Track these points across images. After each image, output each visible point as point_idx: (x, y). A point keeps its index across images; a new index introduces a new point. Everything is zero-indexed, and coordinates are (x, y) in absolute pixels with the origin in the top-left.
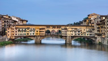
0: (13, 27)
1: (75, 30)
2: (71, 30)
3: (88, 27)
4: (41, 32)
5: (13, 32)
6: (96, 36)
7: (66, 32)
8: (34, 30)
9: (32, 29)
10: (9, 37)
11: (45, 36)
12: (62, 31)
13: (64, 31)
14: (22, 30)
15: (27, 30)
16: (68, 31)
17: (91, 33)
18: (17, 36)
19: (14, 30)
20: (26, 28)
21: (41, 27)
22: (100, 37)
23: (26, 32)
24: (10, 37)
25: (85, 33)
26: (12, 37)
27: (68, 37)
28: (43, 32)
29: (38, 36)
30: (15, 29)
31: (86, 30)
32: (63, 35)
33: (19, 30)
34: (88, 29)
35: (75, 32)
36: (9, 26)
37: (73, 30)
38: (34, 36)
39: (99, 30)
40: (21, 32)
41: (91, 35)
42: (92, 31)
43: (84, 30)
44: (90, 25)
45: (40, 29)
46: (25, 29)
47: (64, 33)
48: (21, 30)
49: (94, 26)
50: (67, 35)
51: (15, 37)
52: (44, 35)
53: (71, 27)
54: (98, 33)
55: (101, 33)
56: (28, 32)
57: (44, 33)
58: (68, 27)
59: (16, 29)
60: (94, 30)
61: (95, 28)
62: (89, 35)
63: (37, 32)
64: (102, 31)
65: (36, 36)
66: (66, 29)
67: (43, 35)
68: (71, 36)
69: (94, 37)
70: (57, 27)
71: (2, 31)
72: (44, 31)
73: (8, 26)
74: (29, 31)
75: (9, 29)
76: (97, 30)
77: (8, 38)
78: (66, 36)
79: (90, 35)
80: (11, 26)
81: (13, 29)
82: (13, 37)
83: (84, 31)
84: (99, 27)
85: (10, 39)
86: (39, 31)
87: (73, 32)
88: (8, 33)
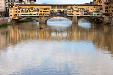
0: (16, 7)
1: (82, 10)
2: (77, 9)
3: (96, 7)
4: (45, 12)
5: (16, 12)
6: (104, 16)
7: (72, 12)
8: (38, 10)
9: (36, 9)
11: (50, 16)
12: (68, 11)
13: (70, 11)
14: (26, 10)
15: (30, 10)
16: (74, 11)
17: (98, 13)
18: (20, 17)
20: (30, 8)
21: (45, 7)
22: (108, 17)
23: (29, 12)
24: (13, 17)
25: (92, 13)
27: (74, 17)
28: (47, 12)
29: (42, 16)
31: (93, 10)
32: (69, 15)
33: (22, 10)
34: (96, 9)
35: (82, 12)
36: (12, 6)
37: (79, 9)
38: (38, 17)
39: (108, 10)
40: (24, 12)
41: (99, 15)
42: (99, 11)
43: (92, 10)
44: (99, 4)
45: (45, 9)
46: (29, 10)
47: (70, 13)
48: (24, 10)
49: (102, 5)
50: (73, 15)
51: (18, 17)
52: (49, 15)
53: (77, 7)
54: (107, 13)
55: (109, 12)
56: (32, 13)
57: (49, 13)
58: (74, 7)
59: (19, 9)
60: (101, 9)
61: (103, 8)
62: (96, 15)
63: (41, 12)
64: (110, 10)
65: (40, 16)
66: (72, 9)
67: (48, 15)
68: (77, 17)
69: (102, 17)
70: (63, 7)
71: (5, 11)
72: (49, 11)
73: (10, 6)
74: (32, 11)
75: (11, 9)
76: (105, 9)
77: (10, 19)
78: (72, 17)
80: (13, 6)
81: (16, 9)
82: (16, 18)
83: (91, 11)
84: (108, 7)
85: (13, 20)
86: (43, 12)
87: (79, 12)
88: (11, 13)
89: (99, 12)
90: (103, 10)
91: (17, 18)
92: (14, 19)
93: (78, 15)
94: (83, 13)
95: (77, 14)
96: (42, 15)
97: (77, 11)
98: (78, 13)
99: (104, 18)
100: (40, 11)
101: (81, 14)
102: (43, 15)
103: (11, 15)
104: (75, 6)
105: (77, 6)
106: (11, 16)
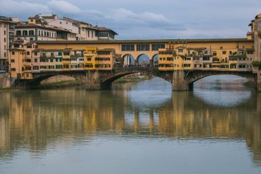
0: (28, 47)
1: (197, 54)
2: (185, 52)
3: (241, 45)
4: (101, 59)
5: (28, 61)
6: (255, 70)
7: (172, 59)
8: (82, 56)
9: (78, 52)
10: (14, 75)
11: (113, 70)
13: (166, 56)
14: (52, 54)
15: (63, 54)
16: (175, 56)
17: (242, 62)
18: (38, 73)
19: (29, 57)
20: (61, 51)
21: (101, 48)
23: (60, 61)
24: (19, 75)
25: (226, 62)
26: (26, 75)
27: (175, 74)
29: (93, 72)
30: (33, 54)
31: (228, 53)
32: (164, 69)
33: (44, 54)
34: (236, 50)
35: (197, 58)
36: (17, 46)
37: (191, 52)
40: (48, 61)
41: (244, 67)
42: (245, 56)
43: (224, 53)
45: (99, 52)
46: (60, 54)
47: (166, 62)
48: (48, 54)
51: (34, 74)
52: (111, 69)
53: (185, 45)
56: (66, 62)
57: (111, 62)
58: (175, 46)
59: (36, 54)
61: (256, 49)
62: (237, 66)
63: (89, 59)
66: (171, 50)
67: (108, 69)
68: (185, 71)
69: (251, 72)
72: (110, 56)
73: (13, 47)
74: (68, 57)
75: (13, 53)
77: (11, 79)
78: (171, 72)
79: (240, 66)
80: (20, 46)
81: (28, 53)
82: (28, 76)
83: (224, 57)
85: (19, 80)
86: (93, 59)
87: (190, 59)
88: (12, 63)
89: (244, 59)
90: (255, 53)
91: (30, 77)
92: (22, 78)
93: (186, 68)
94: (201, 61)
95: (185, 65)
96: (91, 68)
97: (182, 57)
98: (187, 62)
99: (256, 74)
100: (85, 59)
101: (195, 66)
102: (94, 68)
103: (14, 70)
104: (181, 43)
105: (184, 43)
106: (12, 72)
